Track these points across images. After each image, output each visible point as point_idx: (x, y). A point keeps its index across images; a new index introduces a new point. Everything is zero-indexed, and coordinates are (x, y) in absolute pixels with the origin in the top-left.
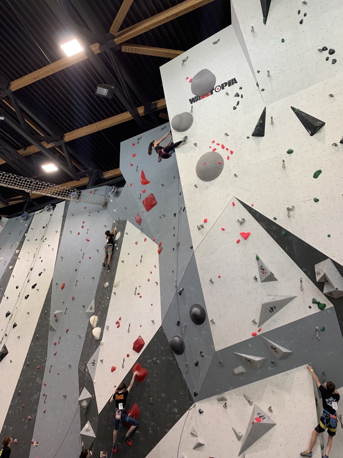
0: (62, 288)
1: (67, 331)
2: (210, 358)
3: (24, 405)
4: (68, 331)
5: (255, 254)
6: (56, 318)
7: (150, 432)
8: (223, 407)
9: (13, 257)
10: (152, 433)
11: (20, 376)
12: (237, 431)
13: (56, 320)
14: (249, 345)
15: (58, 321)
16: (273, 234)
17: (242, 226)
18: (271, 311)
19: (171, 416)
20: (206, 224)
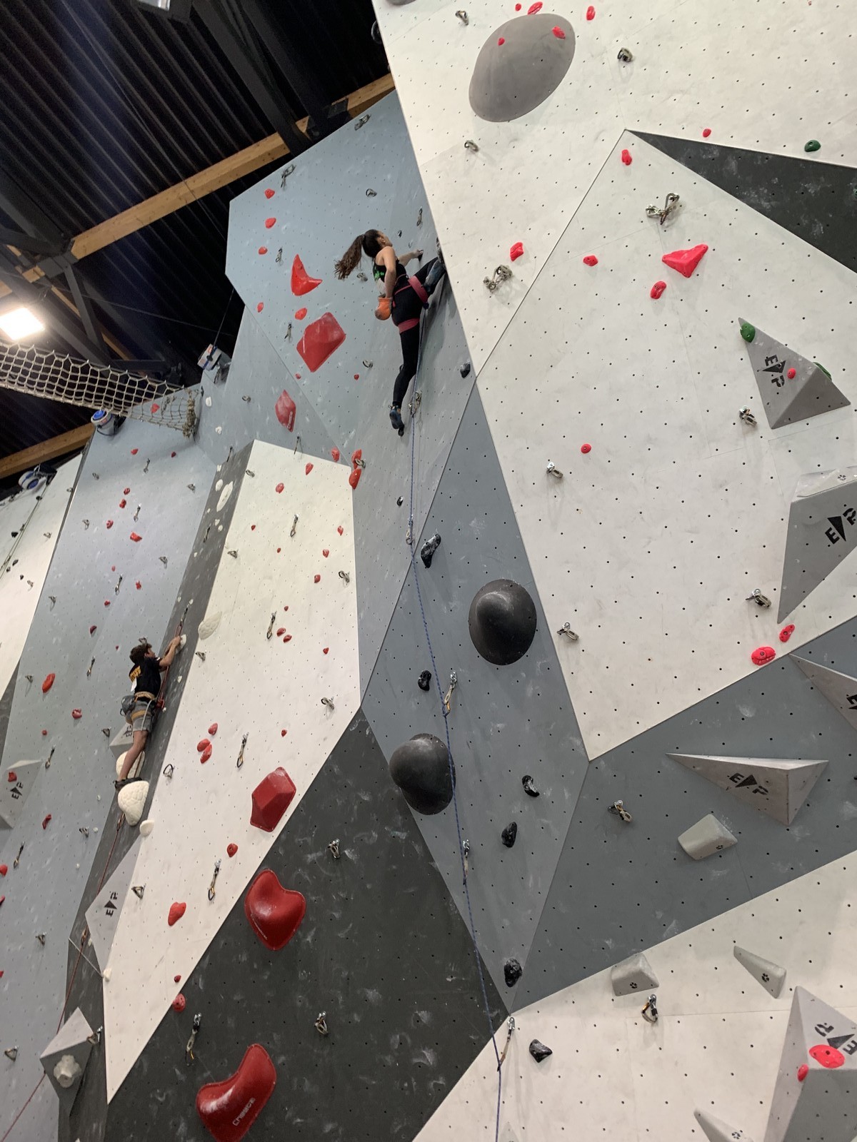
0: (46, 690)
1: (48, 820)
2: (567, 795)
4: (51, 821)
5: (736, 322)
6: (13, 785)
8: (642, 1020)
13: (14, 790)
14: (741, 710)
15: (19, 793)
16: (805, 222)
17: (668, 227)
18: (834, 537)
19: (406, 1085)
20: (518, 264)
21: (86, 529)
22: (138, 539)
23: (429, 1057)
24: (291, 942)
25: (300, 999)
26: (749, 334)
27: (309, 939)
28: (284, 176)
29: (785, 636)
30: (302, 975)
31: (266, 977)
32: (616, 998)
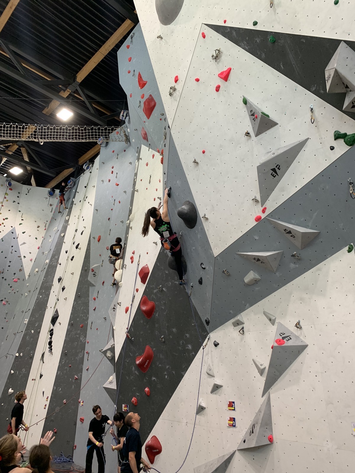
1: (103, 283)
2: (211, 268)
3: (70, 365)
5: (241, 97)
6: (93, 273)
7: (166, 377)
8: (239, 334)
9: (64, 224)
10: (168, 379)
11: (66, 337)
12: (258, 363)
13: (94, 274)
14: (254, 237)
15: (95, 275)
16: (259, 53)
17: (218, 62)
18: (274, 175)
19: (185, 355)
20: (177, 84)
21: (103, 183)
22: (118, 185)
23: (190, 347)
24: (153, 316)
25: (157, 333)
26: (245, 102)
27: (157, 315)
28: (132, 38)
29: (264, 211)
30: (157, 325)
31: (148, 327)
32: (234, 328)
